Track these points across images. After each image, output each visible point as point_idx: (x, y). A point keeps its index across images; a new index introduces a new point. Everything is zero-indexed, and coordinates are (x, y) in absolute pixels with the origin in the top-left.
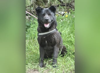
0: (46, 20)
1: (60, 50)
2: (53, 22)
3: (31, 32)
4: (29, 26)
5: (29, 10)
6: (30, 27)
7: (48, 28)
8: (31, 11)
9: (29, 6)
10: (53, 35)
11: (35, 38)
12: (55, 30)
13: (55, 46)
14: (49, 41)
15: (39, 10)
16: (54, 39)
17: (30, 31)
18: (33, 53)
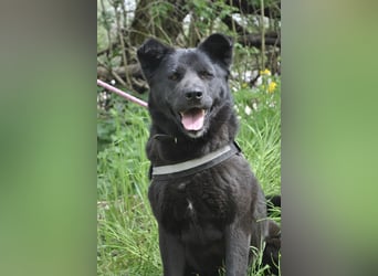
0: (190, 95)
1: (255, 242)
2: (219, 108)
3: (115, 165)
4: (106, 137)
5: (103, 70)
6: (108, 142)
7: (199, 134)
8: (110, 71)
9: (102, 53)
10: (221, 173)
11: (135, 193)
12: (228, 149)
13: (233, 226)
14: (205, 200)
15: (154, 57)
16: (229, 191)
17: (109, 161)
18: (131, 263)
